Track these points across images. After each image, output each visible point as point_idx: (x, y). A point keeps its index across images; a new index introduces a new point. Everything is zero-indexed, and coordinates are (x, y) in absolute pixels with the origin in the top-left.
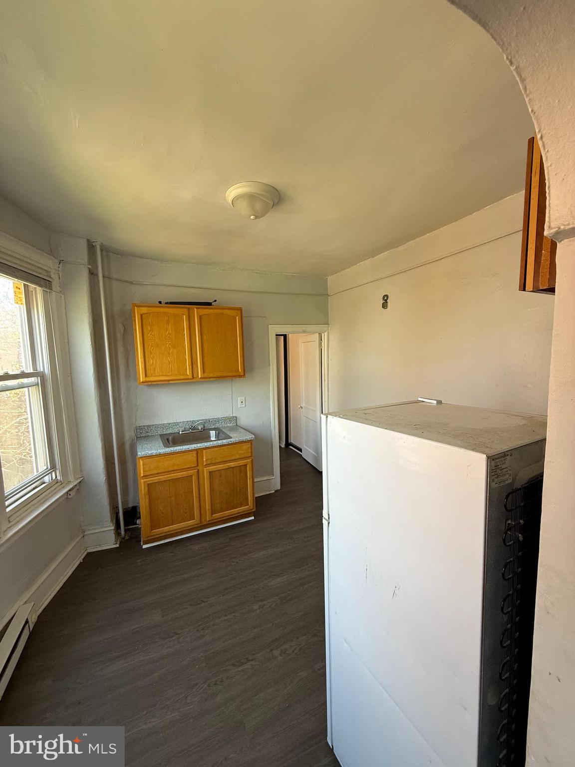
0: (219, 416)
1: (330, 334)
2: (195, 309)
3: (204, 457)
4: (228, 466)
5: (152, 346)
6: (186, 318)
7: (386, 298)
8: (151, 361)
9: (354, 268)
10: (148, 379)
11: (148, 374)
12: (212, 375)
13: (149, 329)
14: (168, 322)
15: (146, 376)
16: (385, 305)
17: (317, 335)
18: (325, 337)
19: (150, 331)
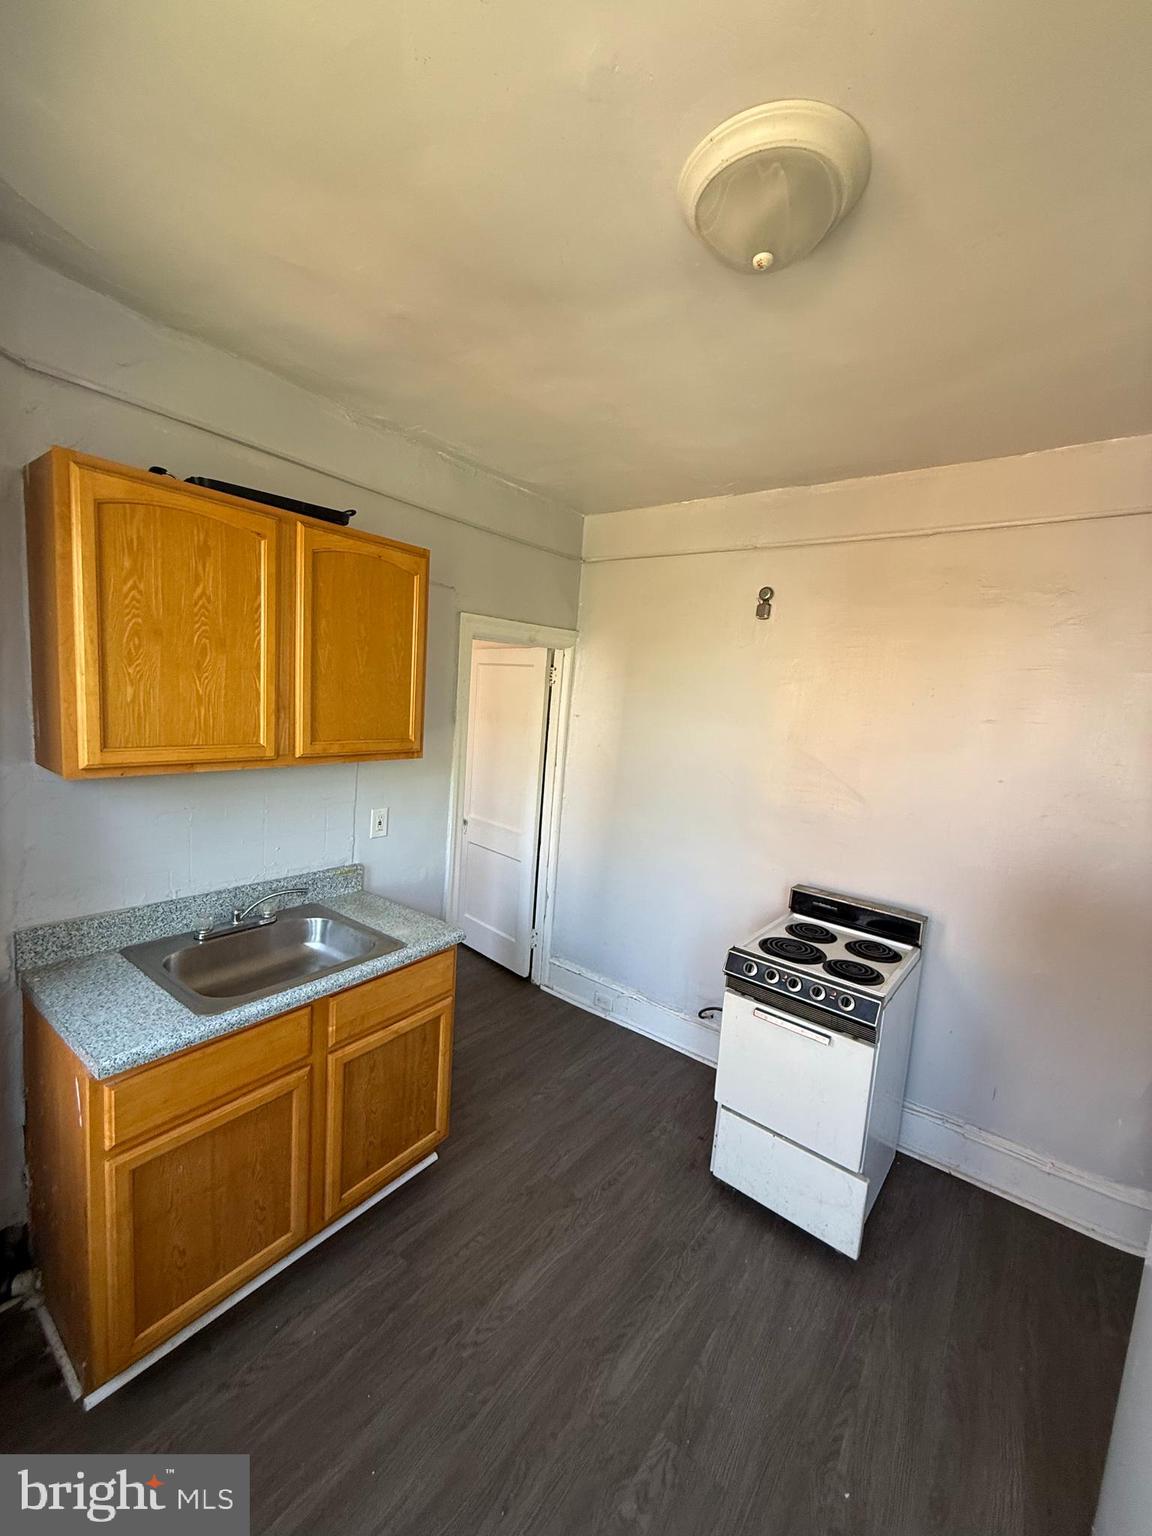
0: (316, 866)
1: (578, 656)
2: (299, 524)
3: (333, 1020)
4: (396, 1032)
5: (136, 633)
6: (269, 550)
7: (766, 598)
8: (130, 690)
9: (671, 509)
10: (113, 758)
11: (111, 741)
12: (335, 749)
13: (127, 564)
14: (204, 552)
15: (104, 745)
16: (763, 610)
17: (543, 653)
18: (563, 659)
19: (130, 574)
